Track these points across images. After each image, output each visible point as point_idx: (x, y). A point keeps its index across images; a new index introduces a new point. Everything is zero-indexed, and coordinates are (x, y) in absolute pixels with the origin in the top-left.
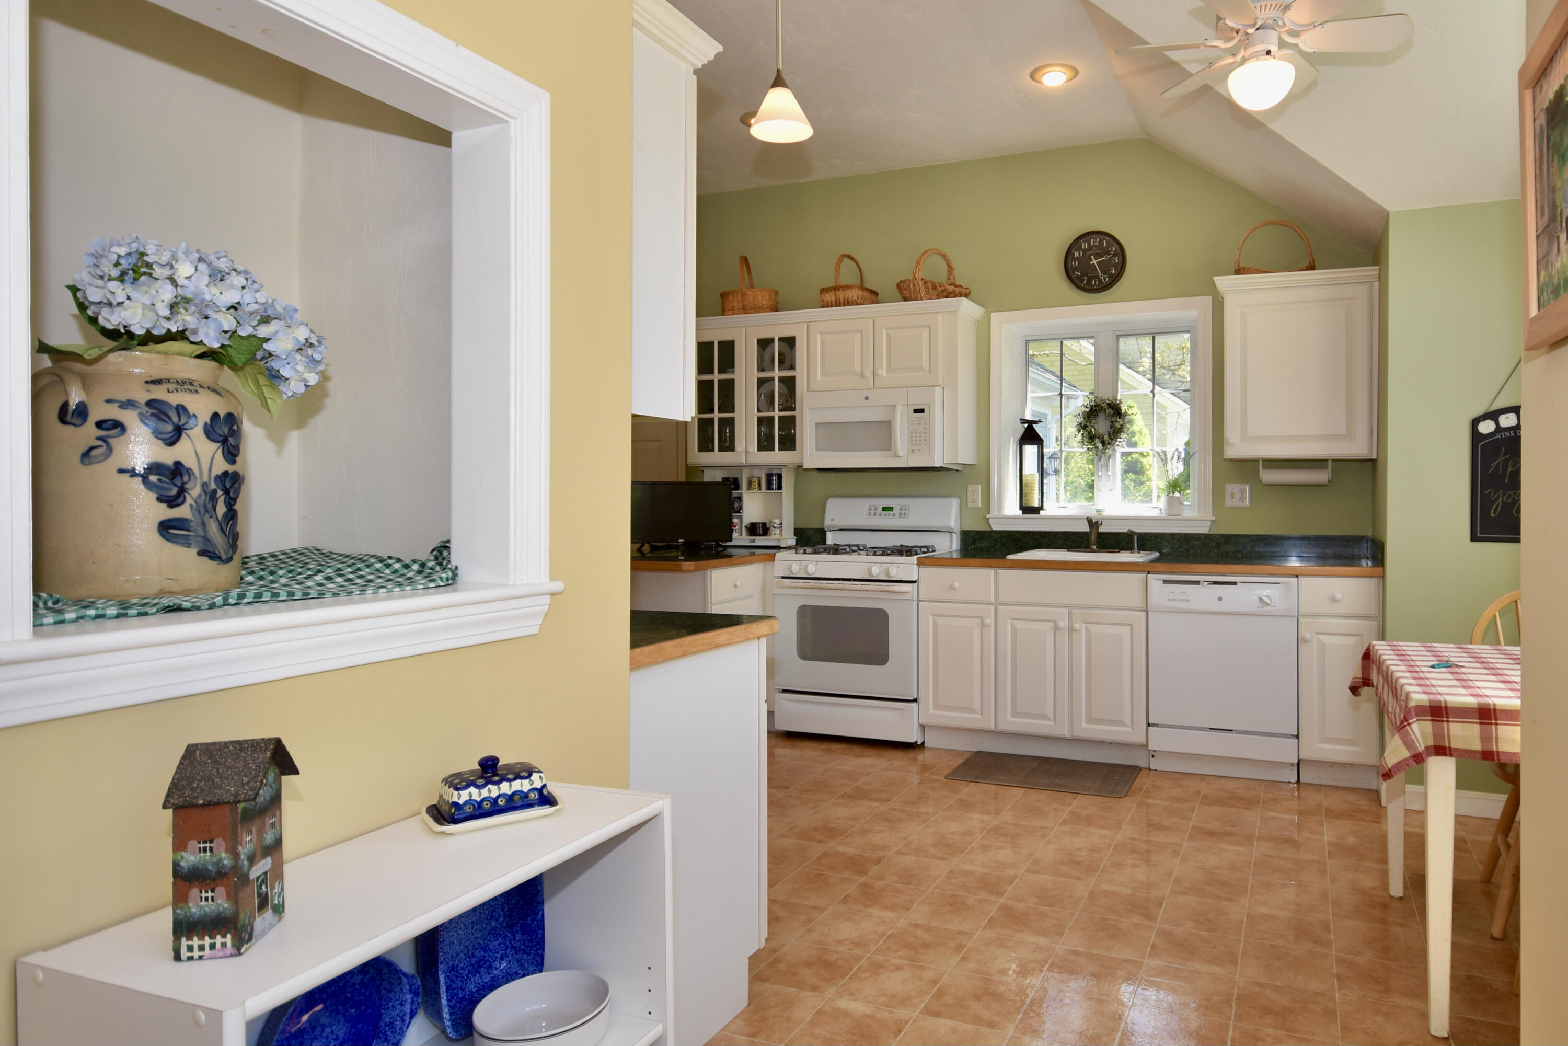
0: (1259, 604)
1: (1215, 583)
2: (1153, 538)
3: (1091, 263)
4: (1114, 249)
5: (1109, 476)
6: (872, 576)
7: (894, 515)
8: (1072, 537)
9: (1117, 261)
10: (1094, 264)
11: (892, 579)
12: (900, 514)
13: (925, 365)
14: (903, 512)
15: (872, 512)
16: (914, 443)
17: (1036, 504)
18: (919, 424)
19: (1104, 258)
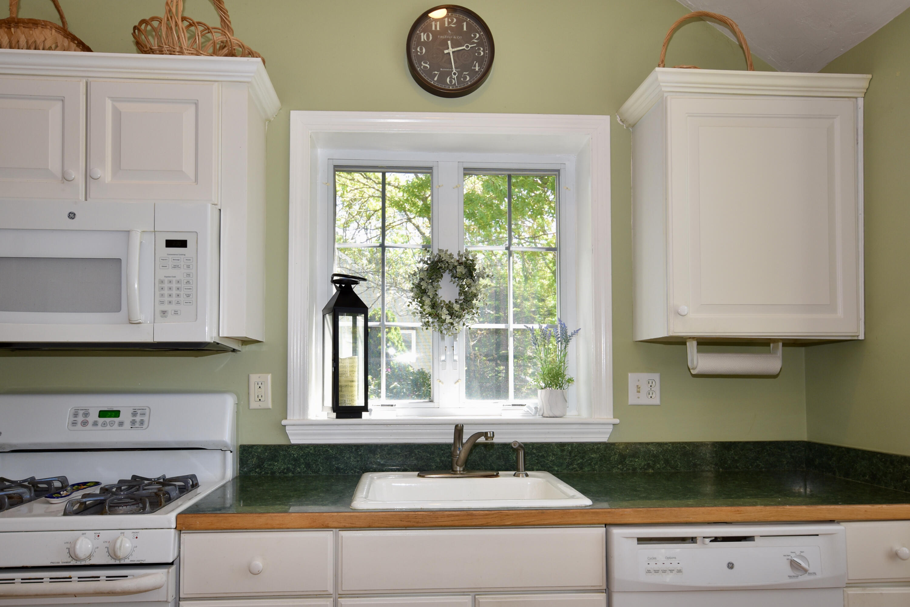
0: (789, 571)
1: (716, 539)
2: (535, 451)
3: (446, 52)
4: (478, 36)
5: (455, 361)
6: (76, 558)
7: (121, 424)
8: (416, 451)
9: (482, 53)
10: (449, 53)
11: (122, 562)
12: (133, 422)
13: (188, 168)
14: (138, 418)
15: (80, 419)
16: (167, 299)
17: (359, 402)
18: (175, 267)
19: (464, 47)
